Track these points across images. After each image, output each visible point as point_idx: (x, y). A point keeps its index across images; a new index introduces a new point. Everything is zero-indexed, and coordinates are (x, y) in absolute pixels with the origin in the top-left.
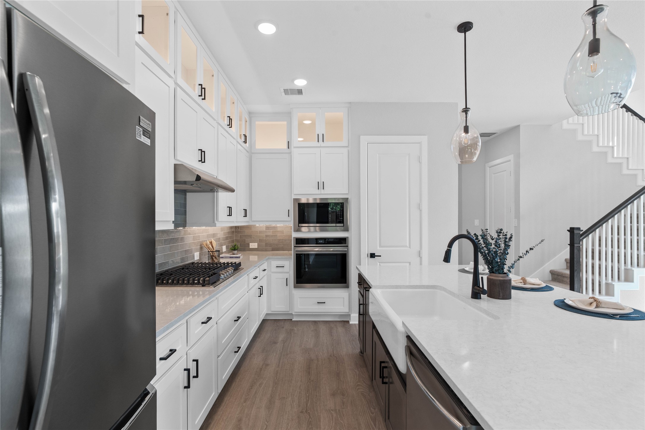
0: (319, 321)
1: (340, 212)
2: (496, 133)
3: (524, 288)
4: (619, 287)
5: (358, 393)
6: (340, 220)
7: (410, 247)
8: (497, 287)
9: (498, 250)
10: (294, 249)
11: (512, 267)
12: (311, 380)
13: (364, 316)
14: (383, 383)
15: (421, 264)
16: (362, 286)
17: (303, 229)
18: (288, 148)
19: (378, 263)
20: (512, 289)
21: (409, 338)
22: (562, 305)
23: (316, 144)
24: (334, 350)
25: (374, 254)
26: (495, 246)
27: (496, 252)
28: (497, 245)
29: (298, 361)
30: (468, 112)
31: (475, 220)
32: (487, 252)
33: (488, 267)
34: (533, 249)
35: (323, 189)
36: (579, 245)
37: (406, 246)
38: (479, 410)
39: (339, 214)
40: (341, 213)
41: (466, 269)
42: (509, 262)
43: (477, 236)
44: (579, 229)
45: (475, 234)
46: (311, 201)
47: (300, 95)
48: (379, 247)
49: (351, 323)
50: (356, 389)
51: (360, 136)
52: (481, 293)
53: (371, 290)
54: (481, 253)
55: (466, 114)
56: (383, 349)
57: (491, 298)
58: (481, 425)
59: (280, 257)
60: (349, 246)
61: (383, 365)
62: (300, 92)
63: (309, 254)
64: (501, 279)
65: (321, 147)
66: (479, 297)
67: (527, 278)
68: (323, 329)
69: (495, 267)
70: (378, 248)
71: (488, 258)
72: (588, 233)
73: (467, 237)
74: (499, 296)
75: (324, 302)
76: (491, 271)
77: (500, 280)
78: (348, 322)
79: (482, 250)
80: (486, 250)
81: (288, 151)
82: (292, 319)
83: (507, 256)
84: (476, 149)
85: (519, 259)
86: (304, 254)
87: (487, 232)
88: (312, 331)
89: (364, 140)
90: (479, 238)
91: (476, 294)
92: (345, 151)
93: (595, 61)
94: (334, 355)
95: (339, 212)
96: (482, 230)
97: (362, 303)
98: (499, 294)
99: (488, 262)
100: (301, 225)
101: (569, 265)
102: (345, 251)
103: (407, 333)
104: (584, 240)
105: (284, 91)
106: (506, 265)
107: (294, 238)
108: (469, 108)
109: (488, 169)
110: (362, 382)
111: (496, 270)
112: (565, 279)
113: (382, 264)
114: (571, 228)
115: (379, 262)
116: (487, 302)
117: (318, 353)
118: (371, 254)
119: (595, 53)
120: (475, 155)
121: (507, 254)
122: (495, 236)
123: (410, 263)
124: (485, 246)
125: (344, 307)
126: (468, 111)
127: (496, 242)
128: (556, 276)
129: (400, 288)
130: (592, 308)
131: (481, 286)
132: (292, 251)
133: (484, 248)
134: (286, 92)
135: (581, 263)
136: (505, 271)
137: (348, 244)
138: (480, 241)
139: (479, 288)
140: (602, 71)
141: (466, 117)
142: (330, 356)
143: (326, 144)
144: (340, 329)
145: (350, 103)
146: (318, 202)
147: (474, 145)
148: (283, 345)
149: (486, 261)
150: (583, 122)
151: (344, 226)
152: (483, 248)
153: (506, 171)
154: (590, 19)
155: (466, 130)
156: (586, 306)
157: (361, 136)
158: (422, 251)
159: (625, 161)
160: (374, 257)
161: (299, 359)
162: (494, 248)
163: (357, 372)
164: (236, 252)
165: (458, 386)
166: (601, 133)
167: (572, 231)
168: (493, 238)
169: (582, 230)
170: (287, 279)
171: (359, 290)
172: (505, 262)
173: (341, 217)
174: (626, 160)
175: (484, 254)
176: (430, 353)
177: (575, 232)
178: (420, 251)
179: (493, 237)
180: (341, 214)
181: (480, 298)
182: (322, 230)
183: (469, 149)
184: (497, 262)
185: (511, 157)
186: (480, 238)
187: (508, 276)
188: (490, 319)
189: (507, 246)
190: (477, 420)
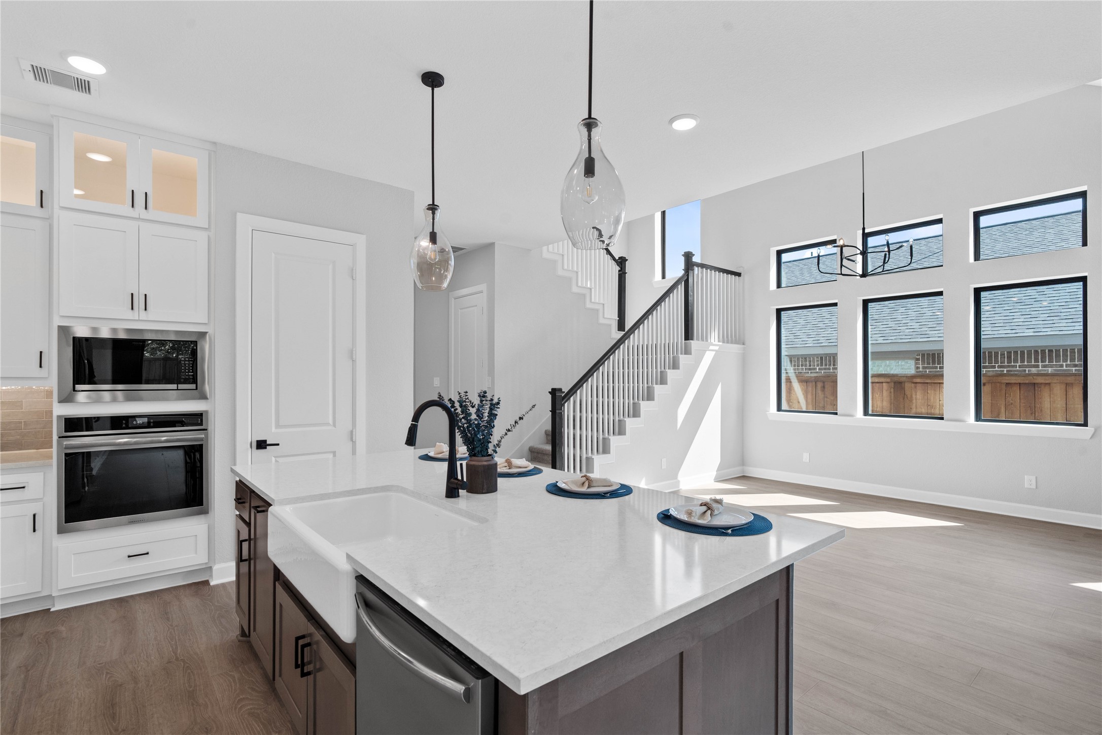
0: (132, 597)
1: (189, 361)
2: (464, 249)
3: (510, 474)
4: (599, 461)
5: (242, 715)
6: (188, 375)
7: (334, 425)
8: (480, 477)
9: (480, 422)
10: (59, 443)
11: (498, 445)
12: (120, 730)
13: (252, 562)
14: (303, 674)
15: (354, 452)
16: (247, 505)
17: (81, 397)
18: (42, 206)
19: (273, 459)
20: (499, 477)
21: (361, 579)
22: (555, 490)
23: (126, 209)
24: (177, 648)
25: (265, 441)
26: (477, 416)
27: (478, 425)
28: (479, 414)
29: (76, 700)
30: (436, 212)
31: (435, 378)
32: (465, 425)
33: (468, 447)
34: (522, 419)
35: (146, 309)
36: (560, 411)
37: (328, 424)
38: (488, 654)
39: (185, 364)
40: (191, 363)
41: (429, 454)
42: (494, 439)
43: (454, 402)
44: (560, 390)
45: (450, 400)
46: (105, 334)
47: (84, 94)
48: (276, 428)
49: (212, 583)
50: (235, 709)
51: (236, 213)
52: (459, 487)
53: (270, 509)
54: (459, 428)
55: (434, 213)
56: (301, 613)
57: (472, 493)
58: (493, 674)
59: (24, 464)
60: (209, 429)
61: (301, 642)
62: (83, 85)
63: (90, 452)
64: (485, 463)
65: (139, 219)
66: (457, 494)
67: (512, 460)
68: (143, 614)
69: (477, 447)
70: (273, 429)
71: (467, 435)
72: (569, 395)
73: (438, 403)
74: (483, 489)
75: (146, 552)
76: (473, 453)
77: (484, 466)
78: (206, 583)
79: (460, 424)
80: (465, 423)
81: (39, 212)
82: (50, 609)
83: (493, 430)
84: (447, 270)
85: (506, 434)
86: (84, 453)
87: (467, 396)
88: (113, 622)
89: (245, 222)
90: (455, 405)
91: (452, 493)
92: (202, 237)
93: (591, 184)
94: (177, 659)
95: (185, 361)
96: (459, 394)
97: (247, 538)
98: (483, 486)
99: (468, 441)
101: (550, 438)
102: (202, 439)
103: (356, 571)
104: (566, 404)
105: (31, 70)
106: (491, 442)
107: (59, 417)
108: (438, 206)
109: (452, 301)
110: (250, 691)
111: (478, 452)
112: (546, 457)
113: (281, 460)
114: (552, 389)
115: (275, 457)
116: (467, 499)
117: (136, 666)
118: (257, 441)
119: (590, 175)
120: (445, 279)
121: (493, 428)
122: (476, 401)
123: (334, 453)
124: (463, 418)
125: (196, 553)
126: (436, 209)
127: (478, 410)
128: (536, 454)
129: (329, 498)
130: (584, 489)
131: (460, 477)
132: (51, 447)
133: (463, 420)
134: (39, 73)
135: (563, 435)
136: (490, 451)
137: (207, 425)
138: (457, 409)
139: (456, 481)
140: (597, 198)
141: (433, 219)
142: (167, 663)
143: (152, 214)
144: (190, 602)
145: (215, 143)
146: (122, 336)
147: (444, 263)
148: (22, 676)
149: (465, 440)
150: (563, 253)
151: (197, 389)
152: (461, 420)
153: (476, 306)
154: (585, 131)
155: (433, 238)
156: (579, 487)
157: (238, 214)
158: (355, 432)
159: (600, 307)
160: (266, 448)
161: (80, 696)
162: (476, 419)
163: (237, 675)
165: (455, 630)
166: (580, 269)
167: (554, 392)
168: (474, 405)
169: (564, 392)
170: (34, 516)
171: (238, 513)
172: (490, 439)
173: (188, 369)
174: (602, 306)
175: (462, 429)
176: (404, 594)
177: (557, 394)
178: (352, 432)
179: (473, 403)
181: (458, 496)
182: (128, 399)
183: (437, 268)
184: (480, 440)
185: (483, 287)
186: (457, 405)
187: (493, 458)
188: (476, 524)
189: (493, 416)
190: (486, 669)
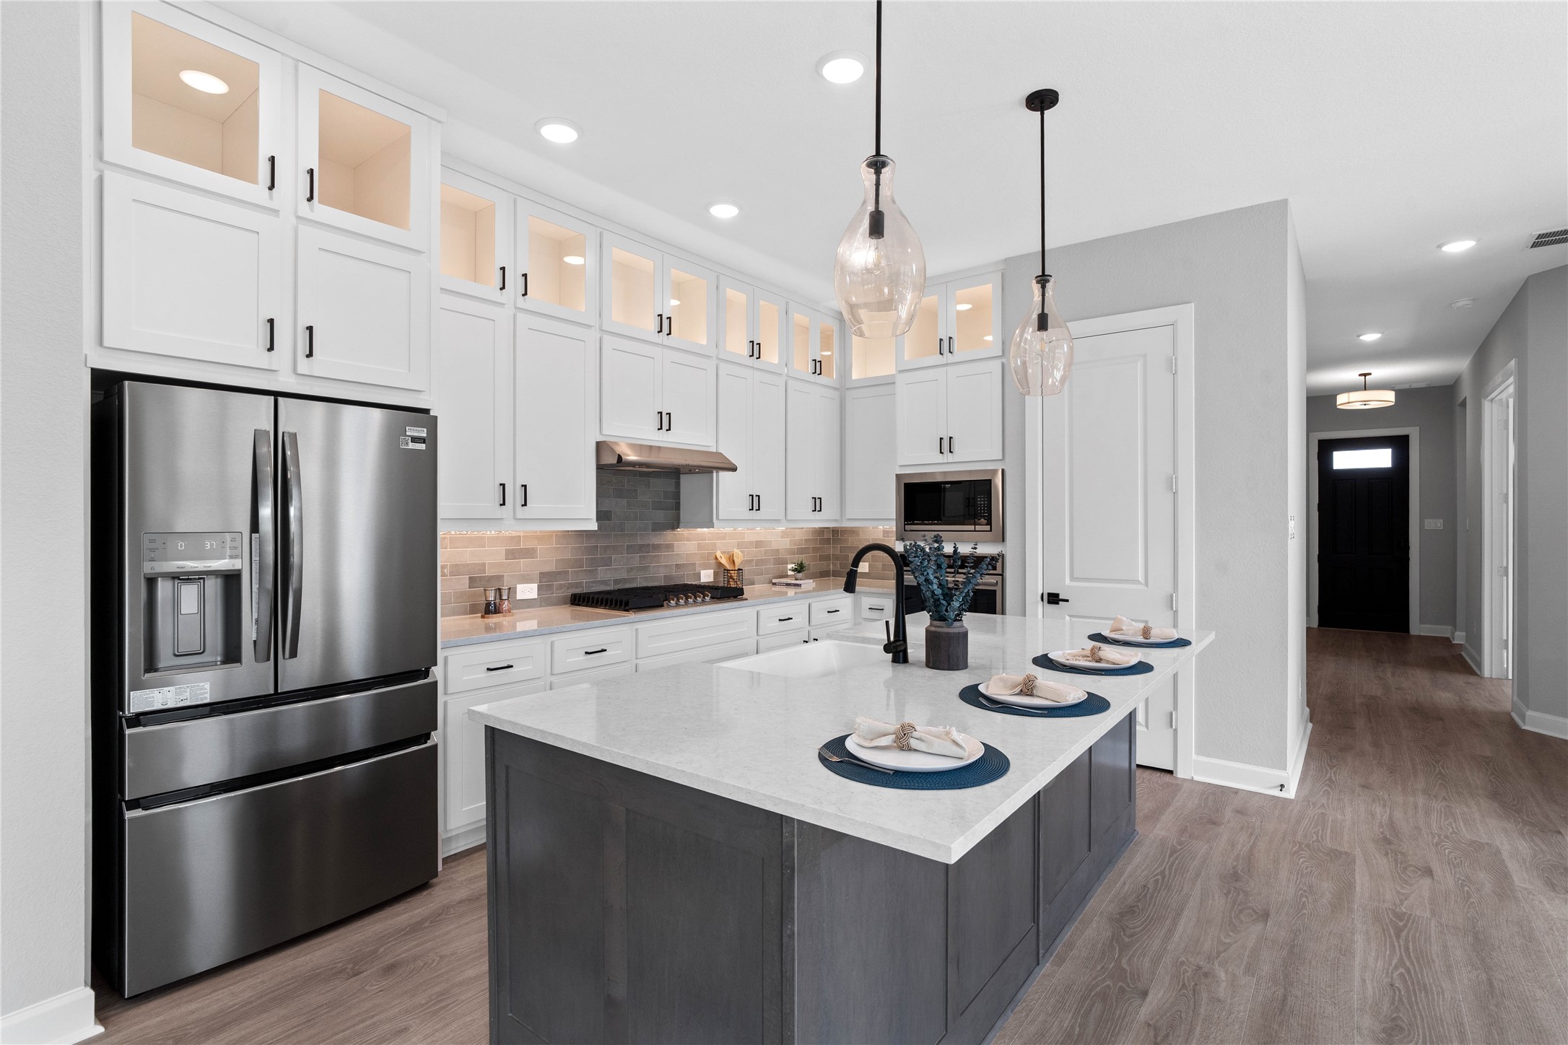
1: (984, 501)
6: (984, 516)
7: (1147, 584)
17: (913, 536)
19: (1068, 618)
23: (938, 359)
25: (1057, 595)
35: (950, 452)
37: (1137, 582)
39: (981, 504)
40: (986, 502)
48: (1070, 580)
59: (878, 590)
60: (1005, 575)
65: (947, 365)
70: (1068, 581)
92: (996, 366)
95: (981, 501)
100: (908, 527)
102: (997, 585)
115: (1069, 616)
118: (1049, 595)
137: (1003, 571)
143: (955, 357)
145: (1006, 260)
151: (991, 531)
158: (1177, 597)
160: (1058, 603)
164: (800, 575)
173: (984, 510)
178: (1171, 597)
180: (984, 504)
